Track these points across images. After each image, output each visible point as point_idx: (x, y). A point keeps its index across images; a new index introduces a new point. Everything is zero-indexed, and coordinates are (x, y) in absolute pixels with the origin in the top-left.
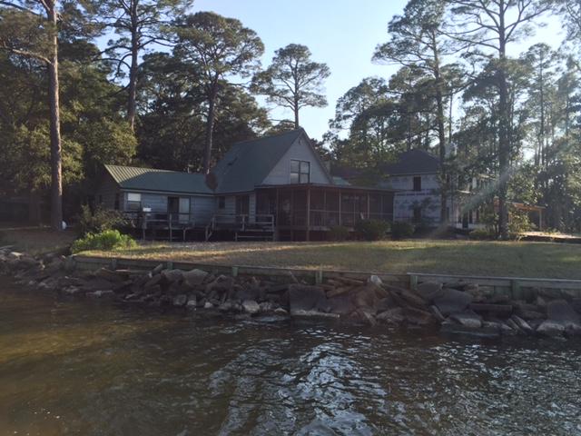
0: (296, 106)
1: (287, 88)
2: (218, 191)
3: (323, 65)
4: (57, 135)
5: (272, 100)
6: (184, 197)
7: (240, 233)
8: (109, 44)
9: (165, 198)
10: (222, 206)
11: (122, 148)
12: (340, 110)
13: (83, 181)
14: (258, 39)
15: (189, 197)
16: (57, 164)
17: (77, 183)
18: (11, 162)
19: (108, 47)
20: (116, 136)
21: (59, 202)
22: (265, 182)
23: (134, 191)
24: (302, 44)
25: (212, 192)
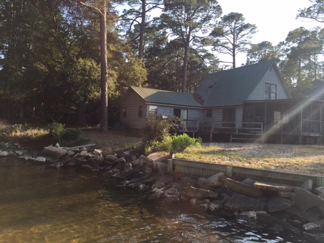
0: (234, 53)
1: (228, 41)
2: (206, 104)
3: (254, 26)
4: (105, 64)
5: (215, 50)
6: (184, 109)
7: (234, 136)
8: (123, 12)
9: (172, 109)
10: (209, 115)
11: (139, 75)
12: (249, 58)
13: (119, 97)
14: (219, 6)
15: (187, 109)
16: (105, 84)
17: (116, 98)
18: (75, 83)
19: (123, 14)
20: (136, 68)
21: (106, 111)
22: (249, 99)
23: (154, 104)
24: (239, 13)
25: (200, 105)
